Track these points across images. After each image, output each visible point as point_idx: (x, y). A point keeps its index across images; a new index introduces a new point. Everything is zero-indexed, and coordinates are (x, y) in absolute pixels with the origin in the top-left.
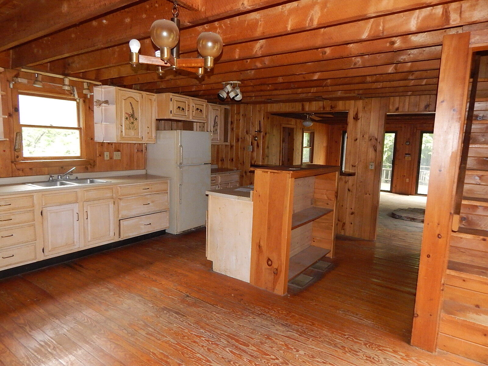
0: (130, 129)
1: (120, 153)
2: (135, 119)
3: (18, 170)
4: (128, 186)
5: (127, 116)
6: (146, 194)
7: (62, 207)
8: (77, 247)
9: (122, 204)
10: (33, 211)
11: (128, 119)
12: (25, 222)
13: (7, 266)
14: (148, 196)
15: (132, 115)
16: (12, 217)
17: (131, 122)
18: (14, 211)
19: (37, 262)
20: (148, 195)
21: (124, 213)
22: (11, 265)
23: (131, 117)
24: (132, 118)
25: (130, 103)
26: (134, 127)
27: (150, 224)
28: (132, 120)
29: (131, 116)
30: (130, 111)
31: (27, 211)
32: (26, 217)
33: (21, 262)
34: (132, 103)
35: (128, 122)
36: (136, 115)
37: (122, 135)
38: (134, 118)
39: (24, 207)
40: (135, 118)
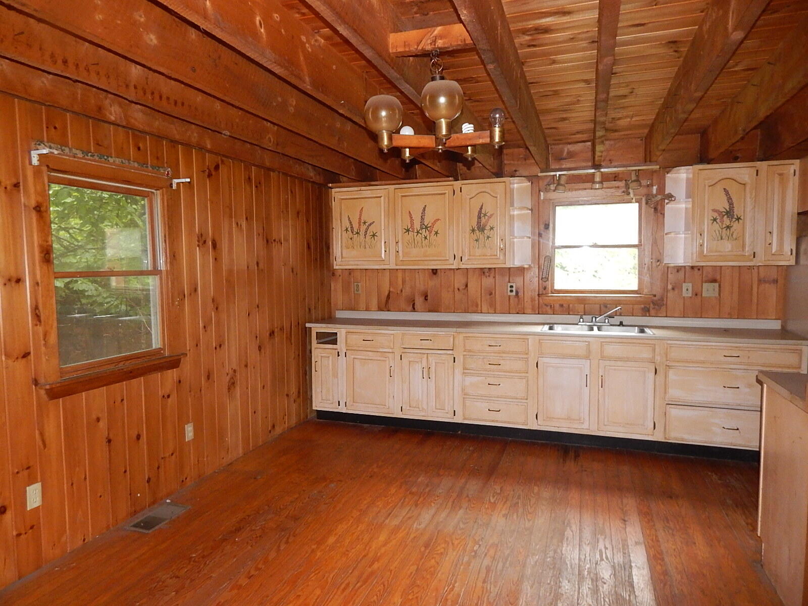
0: (721, 239)
1: (717, 285)
2: (734, 220)
3: (546, 305)
4: (689, 345)
5: (715, 215)
6: (732, 366)
7: (565, 361)
8: (585, 426)
9: (672, 375)
10: (527, 360)
11: (718, 221)
12: (516, 372)
13: (493, 421)
14: (739, 373)
15: (729, 213)
16: (501, 362)
17: (724, 226)
18: (504, 355)
19: (528, 430)
20: (740, 371)
21: (675, 393)
22: (497, 421)
23: (726, 216)
24: (728, 217)
25: (724, 189)
26: (732, 235)
27: (738, 429)
28: (727, 221)
29: (724, 213)
30: (723, 205)
31: (519, 358)
32: (518, 365)
33: (509, 423)
34: (727, 189)
35: (716, 226)
36: (737, 211)
37: (701, 252)
38: (732, 218)
39: (515, 353)
40: (736, 217)
